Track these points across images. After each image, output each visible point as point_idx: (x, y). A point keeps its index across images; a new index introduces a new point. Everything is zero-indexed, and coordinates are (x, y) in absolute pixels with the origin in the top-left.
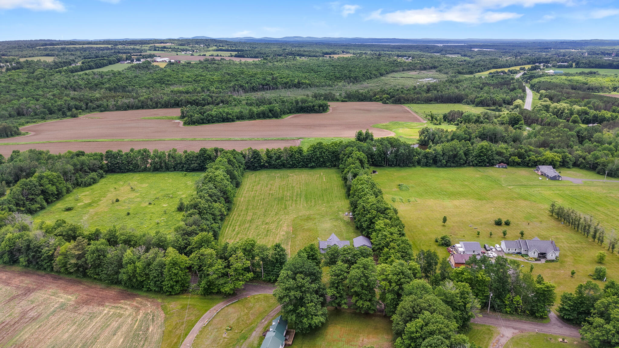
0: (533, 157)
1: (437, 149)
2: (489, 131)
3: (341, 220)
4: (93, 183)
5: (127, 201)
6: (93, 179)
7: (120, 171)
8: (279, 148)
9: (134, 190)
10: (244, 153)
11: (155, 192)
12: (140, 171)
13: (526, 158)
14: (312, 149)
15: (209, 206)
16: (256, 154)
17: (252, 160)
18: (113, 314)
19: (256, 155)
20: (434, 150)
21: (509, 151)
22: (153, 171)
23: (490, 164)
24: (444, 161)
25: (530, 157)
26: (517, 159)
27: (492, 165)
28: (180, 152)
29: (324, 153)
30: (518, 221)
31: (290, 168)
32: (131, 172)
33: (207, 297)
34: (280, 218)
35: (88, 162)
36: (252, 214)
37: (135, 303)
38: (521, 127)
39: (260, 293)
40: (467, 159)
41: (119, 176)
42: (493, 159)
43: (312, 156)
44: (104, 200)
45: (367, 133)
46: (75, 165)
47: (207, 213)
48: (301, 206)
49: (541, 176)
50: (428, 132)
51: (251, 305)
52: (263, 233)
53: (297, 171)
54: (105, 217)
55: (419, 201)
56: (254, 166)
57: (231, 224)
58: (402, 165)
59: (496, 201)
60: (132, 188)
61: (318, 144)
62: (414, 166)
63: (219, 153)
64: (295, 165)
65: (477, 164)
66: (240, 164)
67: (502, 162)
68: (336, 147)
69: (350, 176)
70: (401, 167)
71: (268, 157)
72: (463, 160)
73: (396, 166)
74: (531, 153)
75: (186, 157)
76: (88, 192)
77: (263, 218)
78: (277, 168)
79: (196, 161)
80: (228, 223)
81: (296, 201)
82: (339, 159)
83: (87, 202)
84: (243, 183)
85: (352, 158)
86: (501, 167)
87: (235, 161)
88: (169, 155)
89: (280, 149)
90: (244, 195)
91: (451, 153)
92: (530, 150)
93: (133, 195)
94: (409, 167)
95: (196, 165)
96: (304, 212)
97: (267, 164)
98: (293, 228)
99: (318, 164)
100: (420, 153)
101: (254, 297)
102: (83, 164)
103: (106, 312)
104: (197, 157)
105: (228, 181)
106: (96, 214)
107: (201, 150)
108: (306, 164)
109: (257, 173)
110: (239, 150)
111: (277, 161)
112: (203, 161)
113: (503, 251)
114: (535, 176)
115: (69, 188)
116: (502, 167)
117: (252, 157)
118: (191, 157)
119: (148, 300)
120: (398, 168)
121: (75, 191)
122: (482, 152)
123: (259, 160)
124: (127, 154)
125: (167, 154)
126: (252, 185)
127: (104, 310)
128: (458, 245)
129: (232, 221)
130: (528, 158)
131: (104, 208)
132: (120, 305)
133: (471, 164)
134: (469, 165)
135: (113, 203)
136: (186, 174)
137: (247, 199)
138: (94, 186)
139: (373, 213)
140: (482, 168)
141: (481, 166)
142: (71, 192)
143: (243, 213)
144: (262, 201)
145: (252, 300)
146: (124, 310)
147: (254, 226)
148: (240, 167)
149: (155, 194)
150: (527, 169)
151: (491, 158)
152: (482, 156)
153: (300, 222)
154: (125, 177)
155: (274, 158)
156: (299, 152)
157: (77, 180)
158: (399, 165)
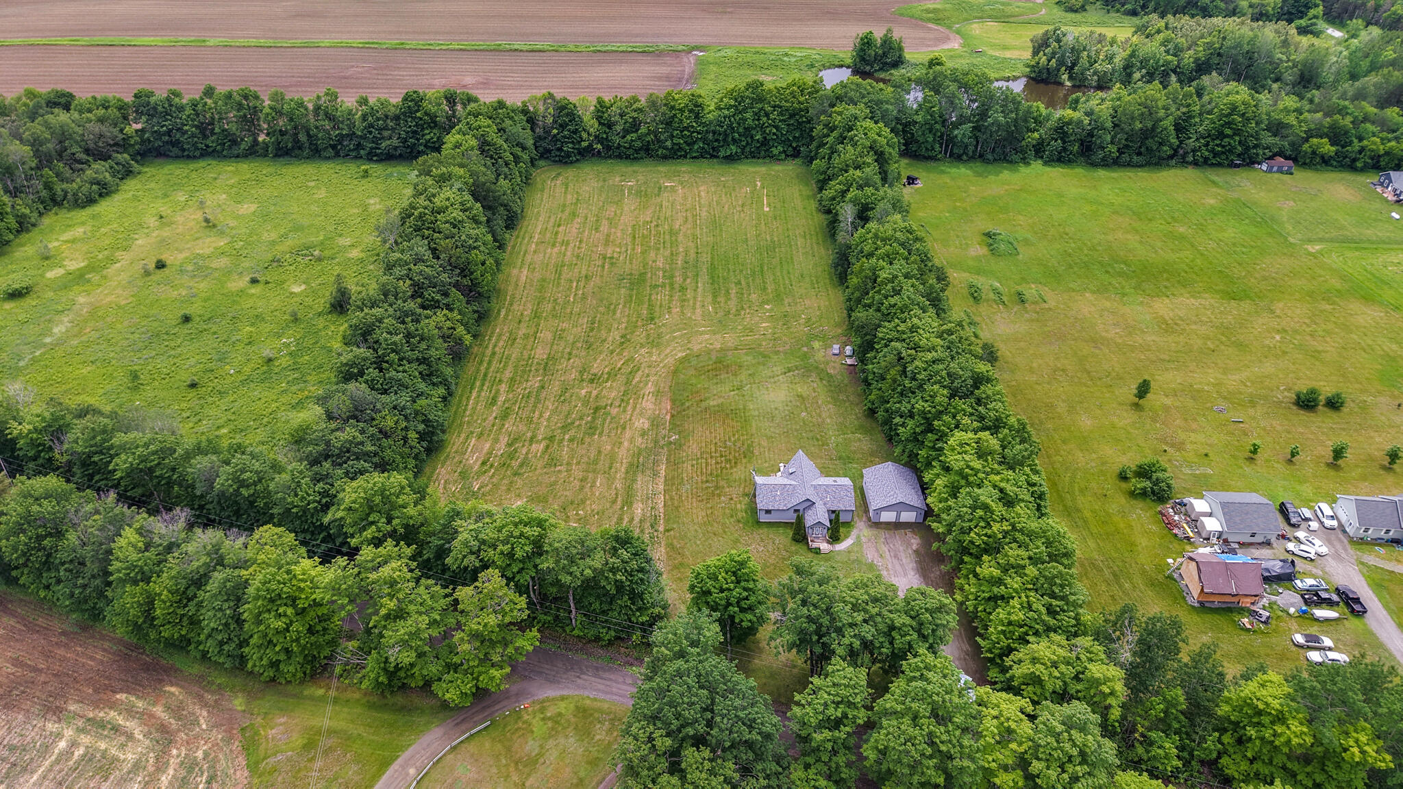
0: (1375, 143)
1: (1097, 109)
2: (1238, 45)
3: (823, 375)
4: (101, 195)
5: (190, 268)
6: (98, 183)
7: (180, 153)
8: (633, 98)
9: (214, 226)
10: (531, 109)
11: (274, 235)
12: (238, 156)
13: (1351, 142)
14: (732, 102)
15: (409, 336)
16: (568, 115)
17: (555, 131)
18: (84, 755)
19: (566, 114)
20: (1087, 114)
21: (1305, 121)
22: (276, 156)
23: (1244, 160)
24: (1114, 149)
25: (1365, 142)
26: (1327, 148)
27: (1249, 161)
28: (348, 101)
29: (767, 115)
30: (1363, 391)
31: (665, 157)
32: (214, 158)
33: (391, 700)
34: (632, 359)
35: (80, 130)
36: (549, 336)
37: (158, 710)
38: (1312, 25)
39: (565, 693)
40: (1181, 142)
41: (178, 172)
42: (1256, 146)
43: (730, 126)
44: (124, 258)
45: (887, 42)
46: (36, 143)
47: (401, 359)
48: (699, 311)
49: (1396, 207)
50: (1058, 41)
51: (531, 746)
52: (581, 418)
53: (685, 168)
54: (119, 326)
55: (1053, 299)
56: (560, 149)
57: (485, 375)
58: (990, 157)
59: (1281, 305)
60: (207, 220)
61: (749, 86)
62: (1025, 161)
63: (459, 107)
64: (681, 149)
65: (1206, 160)
66: (518, 151)
67: (1281, 153)
68: (802, 99)
69: (847, 212)
70: (987, 162)
71: (600, 123)
72: (1171, 146)
73: (972, 158)
74: (1369, 126)
75: (364, 117)
76: (81, 230)
77: (583, 353)
78: (628, 157)
79: (393, 129)
80: (478, 370)
81: (683, 289)
82: (812, 139)
83: (73, 266)
84: (530, 212)
85: (855, 145)
86: (1275, 169)
87: (500, 142)
88: (317, 109)
89: (636, 100)
90: (528, 258)
91: (1138, 125)
92: (1366, 119)
93: (209, 244)
94: (1011, 162)
95: (395, 142)
96: (707, 340)
97: (599, 146)
98: (673, 401)
99: (748, 149)
100: (1047, 119)
101: (542, 710)
102: (63, 136)
103: (62, 744)
104: (397, 118)
105: (477, 222)
106: (94, 312)
107: (405, 99)
108: (713, 148)
109: (570, 173)
110: (514, 99)
111: (629, 138)
112: (415, 132)
113: (1344, 531)
114: (1377, 205)
115: (24, 216)
116: (1280, 171)
117: (555, 122)
118: (378, 119)
119: (200, 698)
120: (979, 166)
121: (47, 221)
122: (1228, 124)
123: (576, 131)
124: (194, 105)
125: (310, 106)
126: (552, 220)
127: (59, 736)
128: (1200, 505)
129: (490, 363)
130: (1356, 145)
131: (119, 291)
132: (112, 713)
133: (1190, 158)
134: (1184, 163)
135: (147, 273)
136: (366, 171)
137: (537, 275)
138: (105, 207)
139: (938, 399)
140: (1221, 171)
141: (1220, 165)
142: (34, 225)
143: (523, 331)
144: (582, 284)
145: (538, 727)
146: (123, 739)
147: (555, 387)
148: (517, 159)
149: (273, 243)
150: (1349, 176)
151: (1252, 142)
152: (1228, 136)
153: (694, 381)
154: (194, 175)
155: (619, 128)
156: (691, 111)
157: (51, 189)
158: (981, 156)
